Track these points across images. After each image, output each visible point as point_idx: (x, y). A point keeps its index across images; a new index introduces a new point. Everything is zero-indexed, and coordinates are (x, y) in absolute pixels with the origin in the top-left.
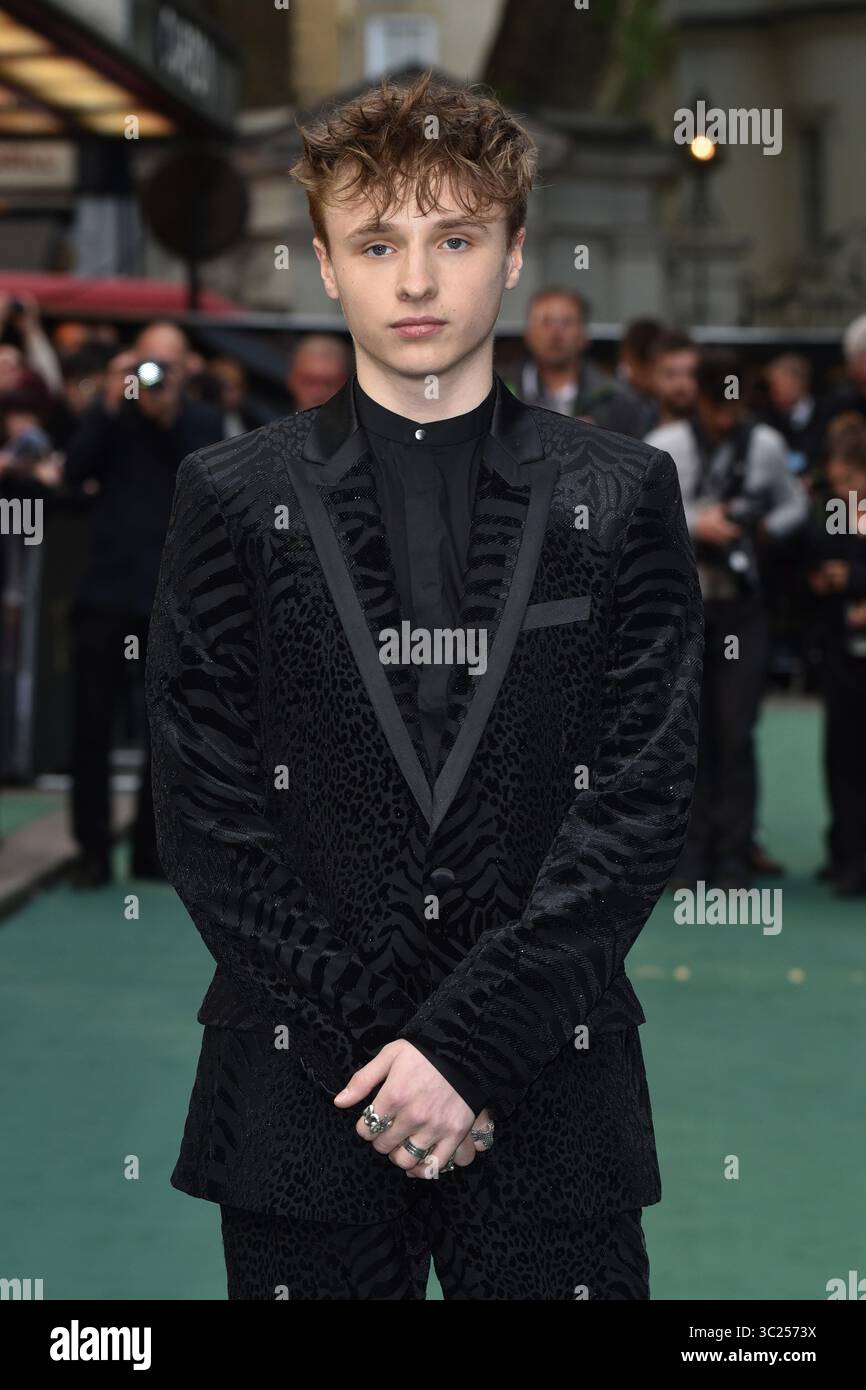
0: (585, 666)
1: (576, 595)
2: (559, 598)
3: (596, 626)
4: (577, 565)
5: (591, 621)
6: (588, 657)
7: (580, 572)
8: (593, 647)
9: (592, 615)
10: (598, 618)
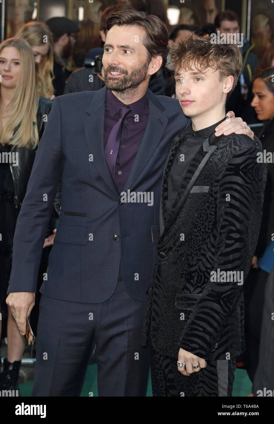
0: (203, 206)
1: (207, 185)
2: (202, 185)
3: (209, 195)
4: (210, 177)
5: (208, 193)
6: (205, 203)
7: (209, 179)
8: (206, 201)
9: (209, 191)
10: (210, 193)
